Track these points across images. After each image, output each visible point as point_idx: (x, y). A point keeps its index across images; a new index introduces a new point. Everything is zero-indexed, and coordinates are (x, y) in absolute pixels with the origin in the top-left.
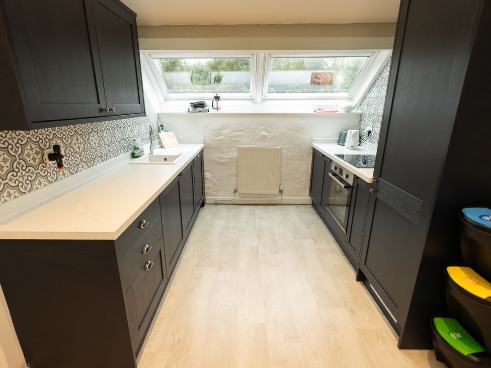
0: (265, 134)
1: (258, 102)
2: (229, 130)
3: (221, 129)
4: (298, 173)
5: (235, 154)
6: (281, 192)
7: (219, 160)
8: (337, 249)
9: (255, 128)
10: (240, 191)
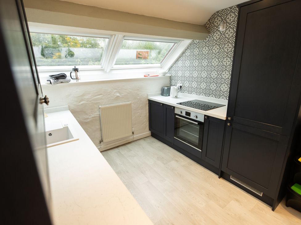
0: (118, 95)
1: (108, 71)
2: (90, 95)
3: (83, 95)
4: (141, 118)
5: (97, 114)
6: (133, 133)
7: (84, 121)
8: (191, 161)
9: (110, 91)
10: (105, 141)
